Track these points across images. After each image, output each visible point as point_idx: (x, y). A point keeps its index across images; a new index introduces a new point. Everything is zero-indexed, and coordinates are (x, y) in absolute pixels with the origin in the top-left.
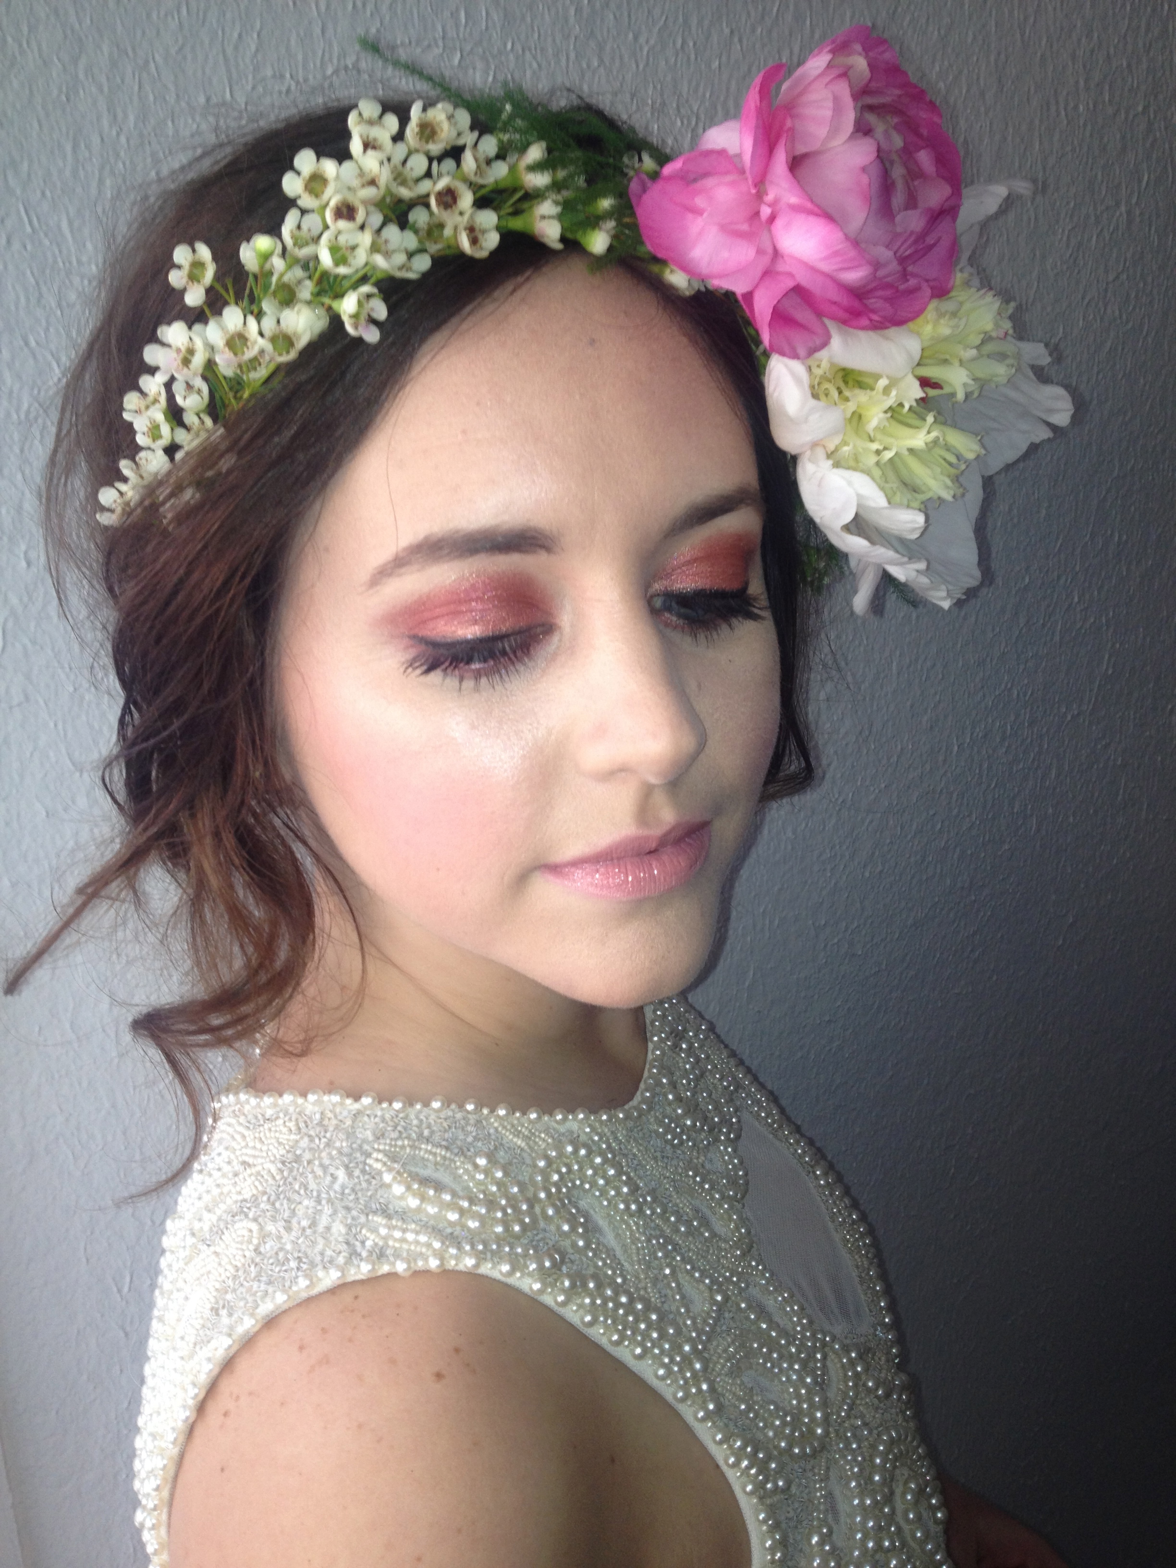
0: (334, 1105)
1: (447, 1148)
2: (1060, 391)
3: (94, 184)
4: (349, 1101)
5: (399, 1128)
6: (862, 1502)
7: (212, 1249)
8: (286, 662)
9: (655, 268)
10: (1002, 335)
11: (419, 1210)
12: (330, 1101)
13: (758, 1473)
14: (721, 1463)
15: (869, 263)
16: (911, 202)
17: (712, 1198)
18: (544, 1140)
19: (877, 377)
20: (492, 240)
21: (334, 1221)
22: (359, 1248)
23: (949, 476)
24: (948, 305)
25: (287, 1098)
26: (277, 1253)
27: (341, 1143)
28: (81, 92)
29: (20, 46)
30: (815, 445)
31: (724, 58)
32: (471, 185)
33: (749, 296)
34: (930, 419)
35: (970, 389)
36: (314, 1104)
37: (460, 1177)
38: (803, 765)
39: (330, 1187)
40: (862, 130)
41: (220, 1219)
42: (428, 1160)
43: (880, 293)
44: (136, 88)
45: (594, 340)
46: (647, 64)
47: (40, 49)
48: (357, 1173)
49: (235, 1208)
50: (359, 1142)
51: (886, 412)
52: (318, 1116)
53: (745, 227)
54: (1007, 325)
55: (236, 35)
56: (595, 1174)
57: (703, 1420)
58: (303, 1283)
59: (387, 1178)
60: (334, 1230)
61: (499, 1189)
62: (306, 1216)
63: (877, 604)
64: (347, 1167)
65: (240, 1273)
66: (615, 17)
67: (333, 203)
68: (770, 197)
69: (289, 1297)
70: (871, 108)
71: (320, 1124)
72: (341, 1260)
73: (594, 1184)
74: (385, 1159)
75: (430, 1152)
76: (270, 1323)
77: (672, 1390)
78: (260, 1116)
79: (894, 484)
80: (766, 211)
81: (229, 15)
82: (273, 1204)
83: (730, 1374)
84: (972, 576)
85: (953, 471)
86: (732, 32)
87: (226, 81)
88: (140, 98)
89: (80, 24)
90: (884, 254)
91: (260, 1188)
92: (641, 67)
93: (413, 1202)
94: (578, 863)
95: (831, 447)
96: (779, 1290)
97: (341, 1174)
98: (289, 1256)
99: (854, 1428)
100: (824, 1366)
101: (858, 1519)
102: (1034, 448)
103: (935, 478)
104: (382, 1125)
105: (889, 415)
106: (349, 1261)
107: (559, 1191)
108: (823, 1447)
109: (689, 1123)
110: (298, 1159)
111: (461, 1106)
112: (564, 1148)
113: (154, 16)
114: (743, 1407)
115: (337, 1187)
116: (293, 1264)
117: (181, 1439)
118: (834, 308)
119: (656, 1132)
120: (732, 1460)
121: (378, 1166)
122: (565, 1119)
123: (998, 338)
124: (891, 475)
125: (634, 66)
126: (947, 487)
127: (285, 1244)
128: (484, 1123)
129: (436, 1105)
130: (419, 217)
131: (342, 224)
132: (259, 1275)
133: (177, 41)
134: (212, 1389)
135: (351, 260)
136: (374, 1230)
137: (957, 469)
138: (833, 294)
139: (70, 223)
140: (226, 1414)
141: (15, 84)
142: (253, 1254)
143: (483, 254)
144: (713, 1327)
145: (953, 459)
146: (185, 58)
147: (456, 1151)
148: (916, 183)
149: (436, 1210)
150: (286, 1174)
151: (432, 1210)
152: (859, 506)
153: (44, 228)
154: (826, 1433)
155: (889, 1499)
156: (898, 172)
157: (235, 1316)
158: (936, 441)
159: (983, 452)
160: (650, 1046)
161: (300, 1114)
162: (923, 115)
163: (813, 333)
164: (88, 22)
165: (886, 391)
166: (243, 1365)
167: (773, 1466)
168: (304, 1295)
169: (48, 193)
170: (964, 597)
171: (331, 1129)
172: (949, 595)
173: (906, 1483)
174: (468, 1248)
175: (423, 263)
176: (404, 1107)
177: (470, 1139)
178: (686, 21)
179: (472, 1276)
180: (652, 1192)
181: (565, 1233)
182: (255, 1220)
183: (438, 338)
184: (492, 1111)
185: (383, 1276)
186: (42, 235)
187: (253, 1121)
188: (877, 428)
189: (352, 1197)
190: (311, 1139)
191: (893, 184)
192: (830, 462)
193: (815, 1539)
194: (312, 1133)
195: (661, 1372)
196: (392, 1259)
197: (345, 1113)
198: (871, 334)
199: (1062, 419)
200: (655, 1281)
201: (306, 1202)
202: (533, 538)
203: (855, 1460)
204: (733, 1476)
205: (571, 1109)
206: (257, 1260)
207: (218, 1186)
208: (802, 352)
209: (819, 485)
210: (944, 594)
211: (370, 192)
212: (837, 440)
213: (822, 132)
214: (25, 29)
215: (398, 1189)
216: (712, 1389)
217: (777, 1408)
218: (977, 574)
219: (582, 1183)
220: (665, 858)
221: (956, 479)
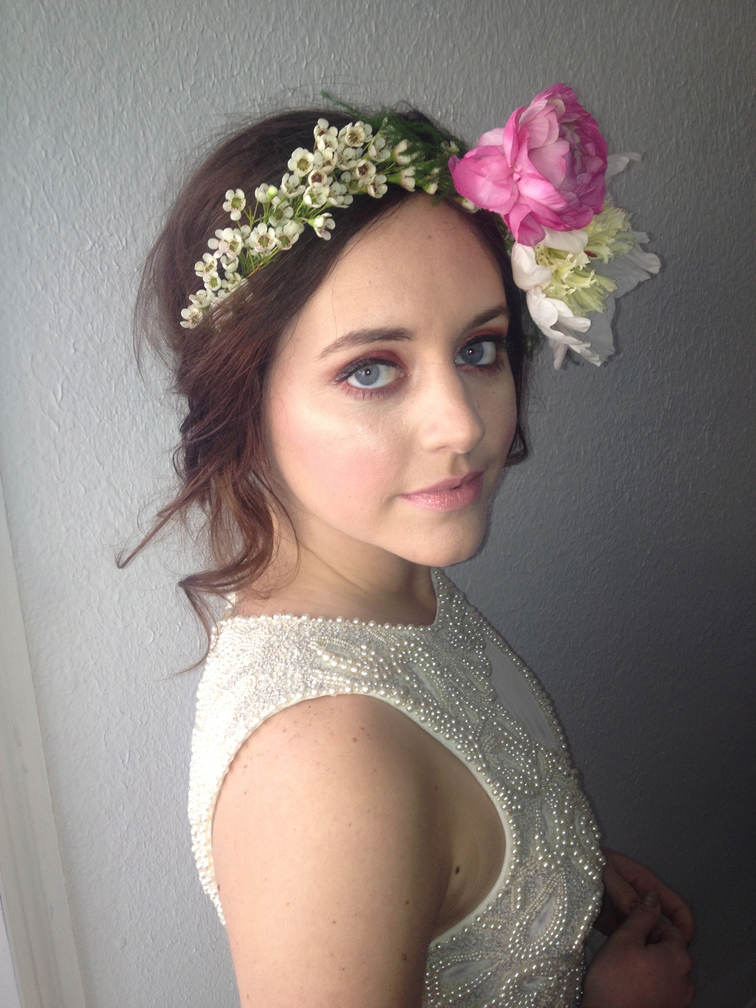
0: (288, 620)
1: (347, 641)
2: (654, 256)
3: (110, 138)
4: (295, 618)
5: (322, 631)
6: (559, 822)
7: (230, 690)
8: (272, 393)
9: (458, 200)
10: (626, 230)
11: (337, 667)
12: (285, 619)
13: (508, 800)
14: (490, 794)
15: (566, 201)
16: (584, 169)
17: (475, 674)
18: (393, 639)
19: (567, 253)
20: (384, 189)
21: (295, 673)
22: (309, 685)
23: (600, 300)
24: (600, 217)
25: (263, 618)
26: (267, 689)
27: (293, 637)
28: (103, 87)
29: (70, 62)
30: (536, 286)
31: (450, 60)
32: (374, 162)
33: (507, 216)
34: (592, 273)
35: (610, 257)
36: (277, 620)
37: (354, 654)
38: (523, 447)
39: (291, 657)
40: (562, 136)
41: (232, 677)
42: (337, 646)
43: (571, 213)
44: (132, 84)
45: (430, 236)
46: (408, 65)
47: (81, 63)
48: (304, 651)
49: (240, 671)
50: (303, 637)
51: (571, 270)
52: (280, 626)
53: (505, 182)
54: (629, 225)
55: (185, 54)
56: (419, 656)
57: (480, 771)
58: (283, 700)
59: (320, 653)
60: (295, 676)
61: (374, 660)
62: (280, 670)
63: (564, 366)
64: (298, 648)
65: (248, 700)
66: (390, 39)
67: (312, 174)
68: (518, 169)
69: (277, 707)
70: (565, 124)
71: (281, 629)
72: (302, 689)
73: (419, 661)
74: (317, 645)
75: (338, 642)
76: (266, 721)
77: (465, 755)
78: (247, 628)
79: (574, 305)
80: (516, 176)
81: (181, 44)
82: (262, 667)
83: (491, 753)
84: (611, 350)
85: (602, 298)
86: (454, 46)
87: (180, 81)
88: (134, 90)
89: (102, 49)
90: (572, 195)
91: (253, 660)
92: (405, 66)
93: (334, 664)
94: (420, 493)
95: (544, 287)
96: (511, 719)
97: (296, 652)
98: (274, 689)
99: (554, 788)
100: (537, 757)
101: (558, 830)
102: (640, 284)
103: (594, 302)
104: (313, 630)
105: (573, 272)
106: (305, 690)
107: (402, 662)
108: (538, 793)
109: (461, 637)
110: (272, 646)
111: (351, 621)
112: (403, 642)
113: (142, 44)
114: (499, 768)
115: (295, 657)
116: (277, 693)
117: (221, 783)
118: (549, 222)
119: (446, 639)
120: (495, 792)
121: (314, 648)
122: (403, 629)
123: (625, 232)
124: (573, 301)
125: (401, 67)
126: (600, 306)
127: (271, 684)
128: (363, 629)
129: (339, 620)
130: (346, 177)
131: (316, 184)
132: (258, 699)
133: (154, 58)
134: (237, 756)
135: (318, 201)
136: (316, 676)
137: (604, 296)
138: (548, 215)
139: (97, 160)
140: (245, 767)
141: (68, 83)
142: (254, 690)
143: (380, 196)
144: (482, 730)
145: (602, 292)
146: (158, 67)
147: (351, 642)
148: (585, 158)
149: (346, 667)
150: (266, 653)
151: (343, 667)
152: (559, 316)
153: (83, 162)
154: (540, 786)
155: (572, 822)
156: (578, 154)
157: (248, 719)
158: (595, 283)
159: (617, 288)
160: (438, 599)
161: (270, 625)
162: (589, 125)
163: (537, 233)
164: (107, 48)
165: (572, 260)
166: (253, 743)
167: (515, 798)
168: (284, 706)
169: (85, 144)
170: (607, 360)
171: (288, 631)
172: (600, 360)
173: (580, 817)
174: (363, 684)
175: (350, 200)
176: (323, 621)
177: (357, 637)
178: (429, 40)
179: (367, 698)
180: (447, 667)
181: (408, 681)
182: (253, 674)
183: (357, 237)
184: (367, 624)
185: (322, 697)
186: (82, 167)
187: (244, 630)
188: (567, 278)
189: (303, 662)
190: (278, 637)
191: (575, 160)
192: (545, 295)
193: (537, 837)
194: (277, 633)
195: (459, 747)
196: (327, 688)
197: (294, 624)
198: (565, 233)
199: (655, 269)
200: (452, 707)
201: (280, 664)
202: (402, 333)
203: (554, 801)
204: (496, 800)
205: (406, 624)
206: (257, 692)
207: (229, 662)
208: (532, 242)
209: (539, 306)
210: (598, 359)
211: (328, 168)
212: (547, 284)
213: (543, 138)
214: (73, 53)
215: (326, 658)
216: (484, 757)
217: (515, 771)
218: (613, 348)
219: (413, 660)
220: (463, 490)
221: (604, 302)
